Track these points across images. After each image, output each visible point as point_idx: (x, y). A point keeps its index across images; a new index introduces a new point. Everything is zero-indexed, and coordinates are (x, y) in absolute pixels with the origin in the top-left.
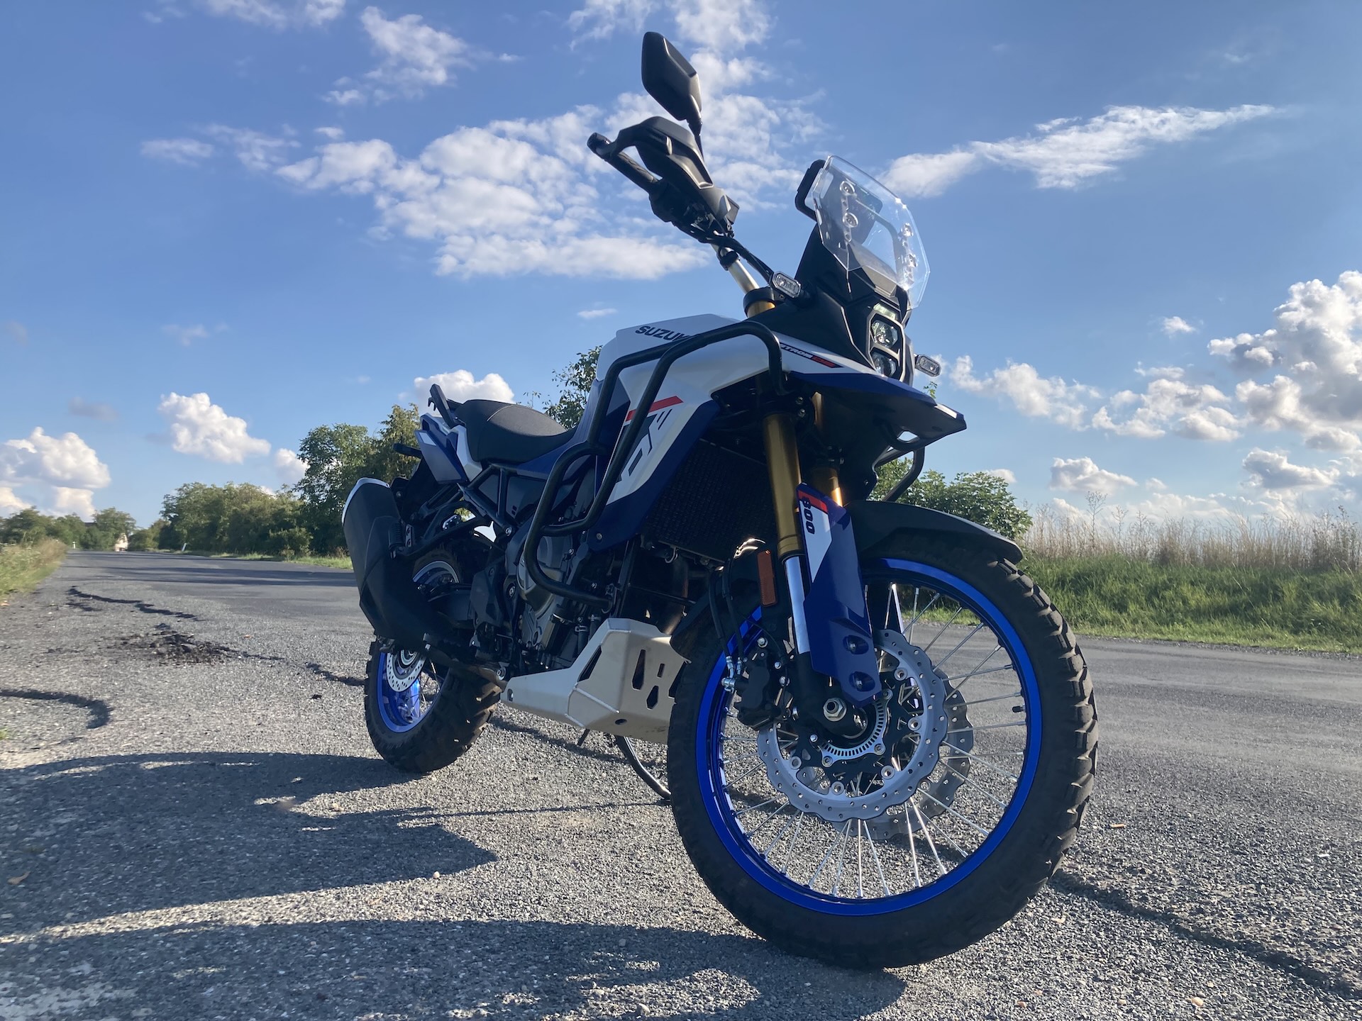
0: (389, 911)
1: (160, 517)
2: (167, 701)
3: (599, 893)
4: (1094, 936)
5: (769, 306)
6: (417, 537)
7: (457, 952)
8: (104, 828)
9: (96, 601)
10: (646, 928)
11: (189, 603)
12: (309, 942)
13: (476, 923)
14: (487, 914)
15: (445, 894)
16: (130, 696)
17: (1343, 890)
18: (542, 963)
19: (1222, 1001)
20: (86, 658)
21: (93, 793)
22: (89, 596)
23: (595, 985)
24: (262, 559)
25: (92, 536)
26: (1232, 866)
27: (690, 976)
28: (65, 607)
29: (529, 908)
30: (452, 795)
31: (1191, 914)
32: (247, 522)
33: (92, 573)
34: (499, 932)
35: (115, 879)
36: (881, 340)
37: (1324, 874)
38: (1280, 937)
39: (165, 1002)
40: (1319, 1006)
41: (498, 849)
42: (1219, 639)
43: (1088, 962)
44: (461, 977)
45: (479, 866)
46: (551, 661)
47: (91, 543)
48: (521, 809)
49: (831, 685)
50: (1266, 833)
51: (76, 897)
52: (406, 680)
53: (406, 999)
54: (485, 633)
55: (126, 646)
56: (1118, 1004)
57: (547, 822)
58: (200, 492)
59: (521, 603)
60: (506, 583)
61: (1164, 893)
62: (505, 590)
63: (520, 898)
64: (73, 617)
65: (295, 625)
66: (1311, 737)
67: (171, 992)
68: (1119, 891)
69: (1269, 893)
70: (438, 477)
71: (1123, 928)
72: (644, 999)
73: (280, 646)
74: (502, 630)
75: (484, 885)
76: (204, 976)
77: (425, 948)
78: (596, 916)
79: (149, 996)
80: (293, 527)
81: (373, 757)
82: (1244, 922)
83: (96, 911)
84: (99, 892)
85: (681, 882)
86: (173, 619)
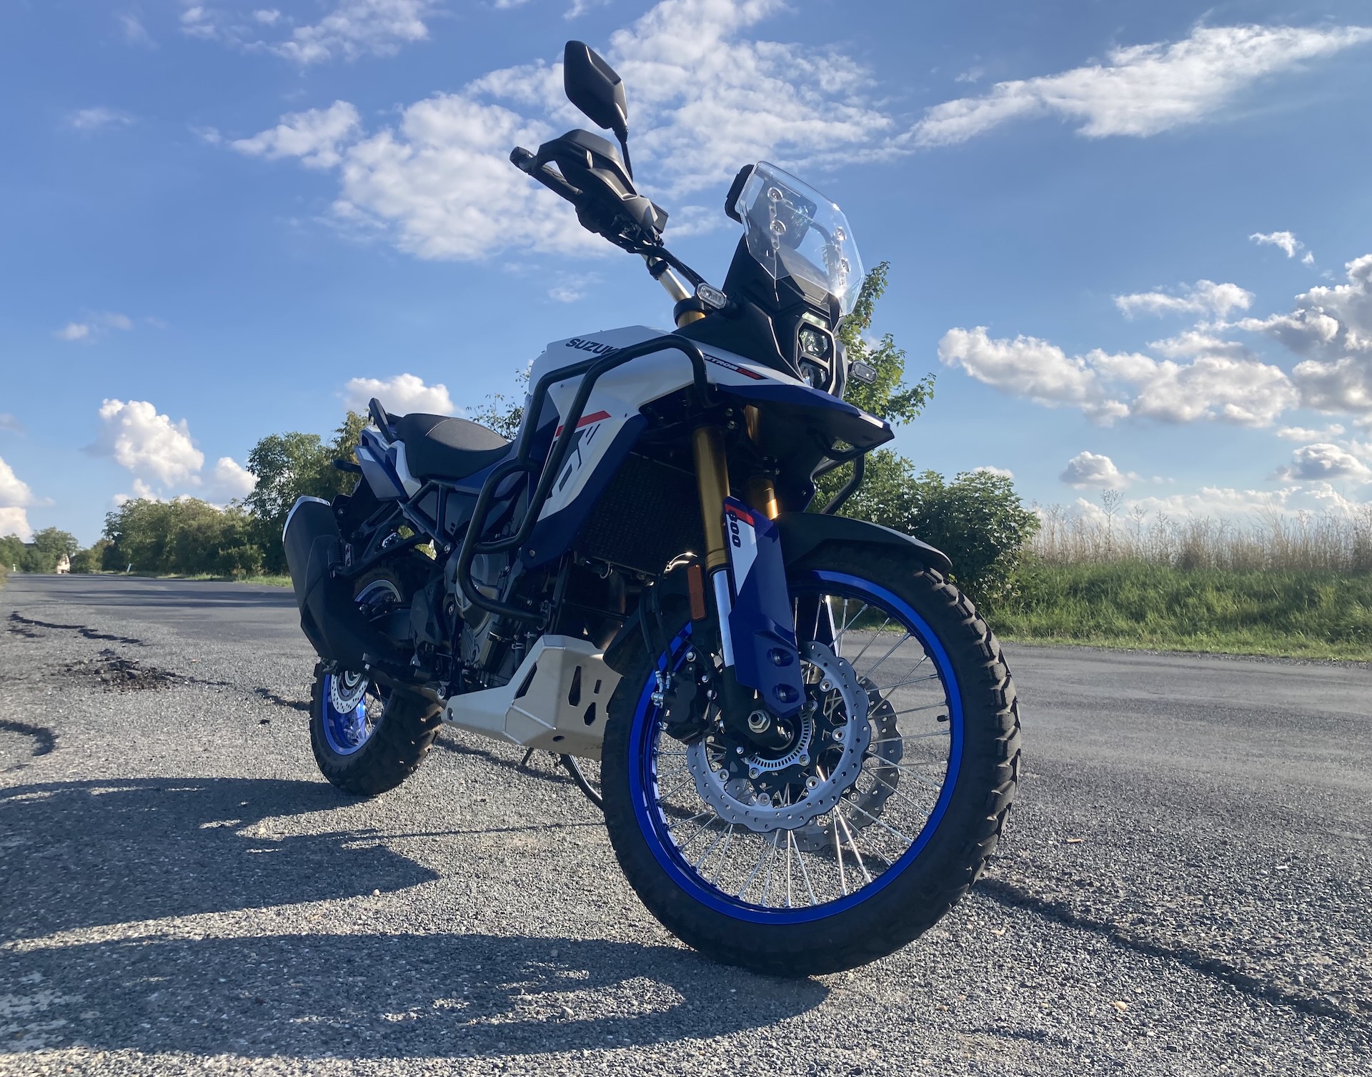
0: (328, 926)
1: (103, 536)
2: (112, 728)
3: (537, 908)
4: (1030, 946)
5: (699, 316)
6: (357, 555)
7: (392, 962)
8: (51, 851)
9: (39, 627)
10: (580, 940)
11: (134, 628)
12: (249, 953)
13: (413, 936)
14: (424, 929)
15: (384, 911)
16: (75, 723)
17: (1295, 901)
18: (473, 972)
19: (1146, 1006)
20: (30, 686)
21: (41, 817)
22: (31, 622)
23: (523, 991)
24: (212, 580)
25: (32, 557)
26: (1183, 879)
27: (618, 983)
28: (8, 634)
29: (465, 922)
30: (398, 817)
31: (1132, 924)
32: (195, 540)
33: (32, 597)
34: (434, 945)
35: (63, 897)
36: (810, 348)
37: (1278, 886)
38: (1217, 945)
39: (111, 1006)
40: (1245, 1011)
41: (440, 867)
42: (1245, 650)
43: (1019, 970)
44: (394, 984)
45: (419, 885)
46: (489, 680)
47: (33, 566)
48: (465, 830)
49: (756, 697)
50: (1228, 847)
51: (25, 914)
52: (350, 702)
53: (340, 1003)
54: (425, 653)
55: (70, 672)
56: (1040, 1008)
57: (491, 843)
58: (145, 508)
59: (460, 623)
60: (446, 601)
61: (1108, 904)
62: (445, 607)
63: (458, 913)
64: (15, 644)
65: (244, 649)
66: (1309, 751)
67: (118, 998)
68: (1063, 904)
69: (1216, 903)
70: (378, 493)
71: (1061, 938)
72: (570, 1004)
73: (227, 670)
74: (442, 649)
75: (423, 902)
76: (149, 984)
77: (361, 959)
78: (532, 929)
79: (96, 1001)
80: (245, 545)
81: (320, 781)
82: (1184, 931)
83: (45, 926)
84: (48, 909)
85: (620, 898)
86: (117, 644)
